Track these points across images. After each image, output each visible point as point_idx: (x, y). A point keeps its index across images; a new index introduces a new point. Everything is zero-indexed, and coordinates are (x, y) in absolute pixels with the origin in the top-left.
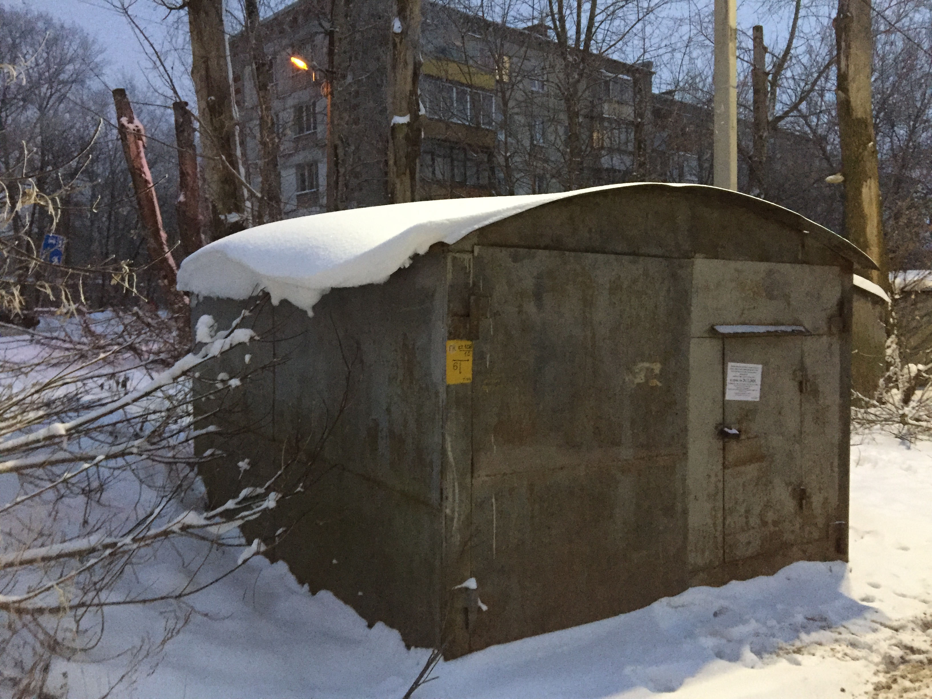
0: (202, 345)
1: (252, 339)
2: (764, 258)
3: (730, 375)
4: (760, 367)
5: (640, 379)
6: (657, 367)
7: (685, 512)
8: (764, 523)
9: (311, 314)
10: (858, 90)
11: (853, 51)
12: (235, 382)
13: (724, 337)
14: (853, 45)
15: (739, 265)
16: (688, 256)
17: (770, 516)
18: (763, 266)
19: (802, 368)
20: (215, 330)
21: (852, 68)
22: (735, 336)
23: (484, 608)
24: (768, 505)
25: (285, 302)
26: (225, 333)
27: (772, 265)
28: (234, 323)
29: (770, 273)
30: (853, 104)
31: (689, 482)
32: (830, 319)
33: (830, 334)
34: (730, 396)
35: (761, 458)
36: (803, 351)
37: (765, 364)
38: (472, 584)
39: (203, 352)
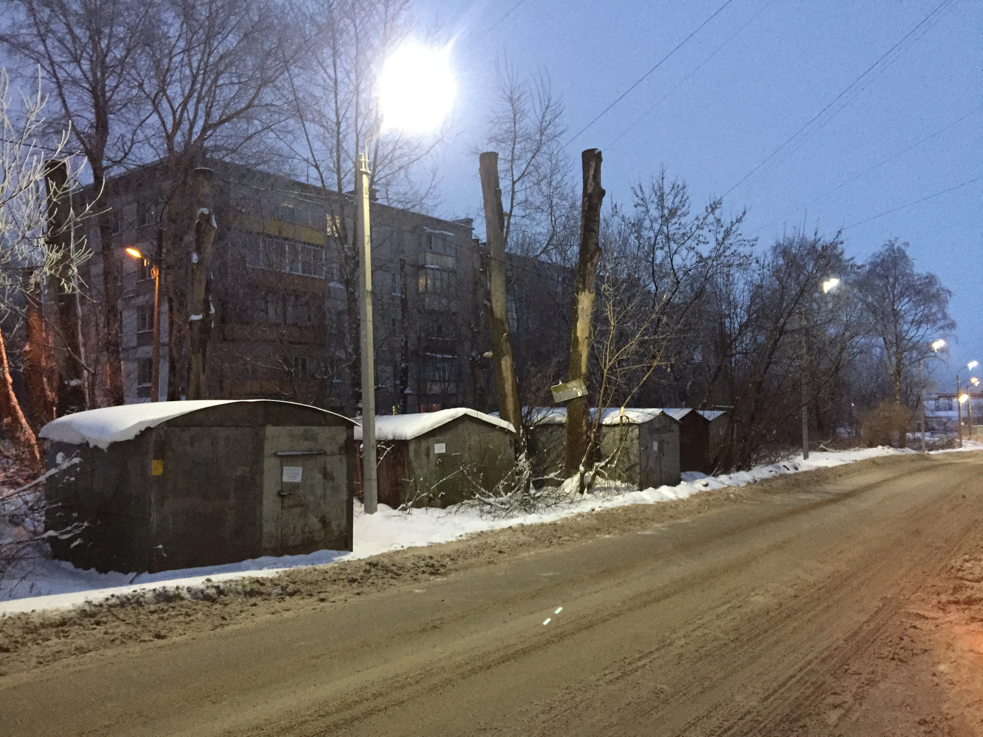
0: (58, 465)
1: (80, 462)
2: (303, 424)
3: (285, 472)
4: (301, 469)
5: (239, 473)
6: (248, 469)
7: (261, 526)
8: (303, 532)
9: (106, 451)
10: (497, 302)
11: (493, 278)
12: (73, 479)
13: (281, 456)
14: (493, 274)
15: (289, 428)
16: (263, 425)
17: (307, 529)
18: (302, 428)
19: (325, 468)
20: (64, 460)
21: (493, 288)
22: (286, 456)
23: (165, 556)
24: (306, 525)
25: (96, 447)
26: (69, 460)
27: (307, 428)
28: (73, 455)
29: (305, 431)
30: (494, 310)
31: (263, 514)
32: (340, 448)
33: (340, 453)
34: (285, 479)
35: (303, 506)
36: (325, 462)
37: (304, 467)
38: (160, 546)
39: (59, 468)
